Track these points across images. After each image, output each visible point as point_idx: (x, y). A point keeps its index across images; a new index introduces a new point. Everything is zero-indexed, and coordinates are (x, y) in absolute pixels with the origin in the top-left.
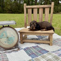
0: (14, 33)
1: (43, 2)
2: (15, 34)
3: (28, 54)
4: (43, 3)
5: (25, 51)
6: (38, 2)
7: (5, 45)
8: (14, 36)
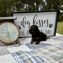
0: (14, 28)
5: (27, 46)
7: (6, 40)
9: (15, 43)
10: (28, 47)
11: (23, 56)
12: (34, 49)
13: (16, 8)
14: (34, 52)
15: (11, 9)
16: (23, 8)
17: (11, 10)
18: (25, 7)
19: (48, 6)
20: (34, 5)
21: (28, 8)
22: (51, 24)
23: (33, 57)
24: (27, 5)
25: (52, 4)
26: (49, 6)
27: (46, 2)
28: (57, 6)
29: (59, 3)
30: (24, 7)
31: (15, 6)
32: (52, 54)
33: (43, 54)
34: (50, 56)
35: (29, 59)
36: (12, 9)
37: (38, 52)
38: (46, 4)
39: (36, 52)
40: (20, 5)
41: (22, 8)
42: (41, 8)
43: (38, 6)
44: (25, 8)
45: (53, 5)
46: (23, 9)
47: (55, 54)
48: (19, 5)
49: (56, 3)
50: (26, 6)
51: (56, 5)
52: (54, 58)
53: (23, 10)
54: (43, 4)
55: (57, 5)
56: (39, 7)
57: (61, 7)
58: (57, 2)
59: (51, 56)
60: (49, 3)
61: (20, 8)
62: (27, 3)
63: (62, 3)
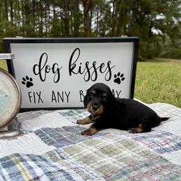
1: (108, 29)
2: (9, 89)
3: (45, 142)
4: (107, 32)
6: (93, 31)
8: (8, 94)
9: (6, 129)
10: (42, 139)
11: (20, 169)
12: (57, 147)
13: (22, 14)
14: (57, 155)
15: (7, 17)
16: (45, 17)
17: (7, 19)
18: (52, 15)
19: (118, 15)
20: (78, 9)
21: (60, 18)
22: (119, 74)
23: (49, 173)
24: (56, 9)
25: (129, 10)
26: (121, 15)
27: (112, 5)
28: (143, 17)
29: (147, 9)
30: (49, 13)
31: (19, 10)
32: (105, 162)
33: (79, 160)
34: (96, 167)
35: (35, 179)
36: (9, 18)
37: (68, 155)
38: (112, 10)
39: (62, 155)
40: (36, 7)
41: (42, 17)
42: (97, 18)
43: (90, 12)
44: (50, 17)
45: (131, 12)
46: (44, 19)
47: (110, 162)
48: (34, 7)
49: (140, 10)
50: (54, 11)
51: (141, 12)
52: (104, 173)
53: (46, 20)
54: (104, 10)
55: (143, 13)
56: (92, 17)
57: (154, 19)
58: (142, 4)
59: (99, 166)
60: (120, 6)
61: (34, 16)
62: (56, 2)
63: (156, 8)
